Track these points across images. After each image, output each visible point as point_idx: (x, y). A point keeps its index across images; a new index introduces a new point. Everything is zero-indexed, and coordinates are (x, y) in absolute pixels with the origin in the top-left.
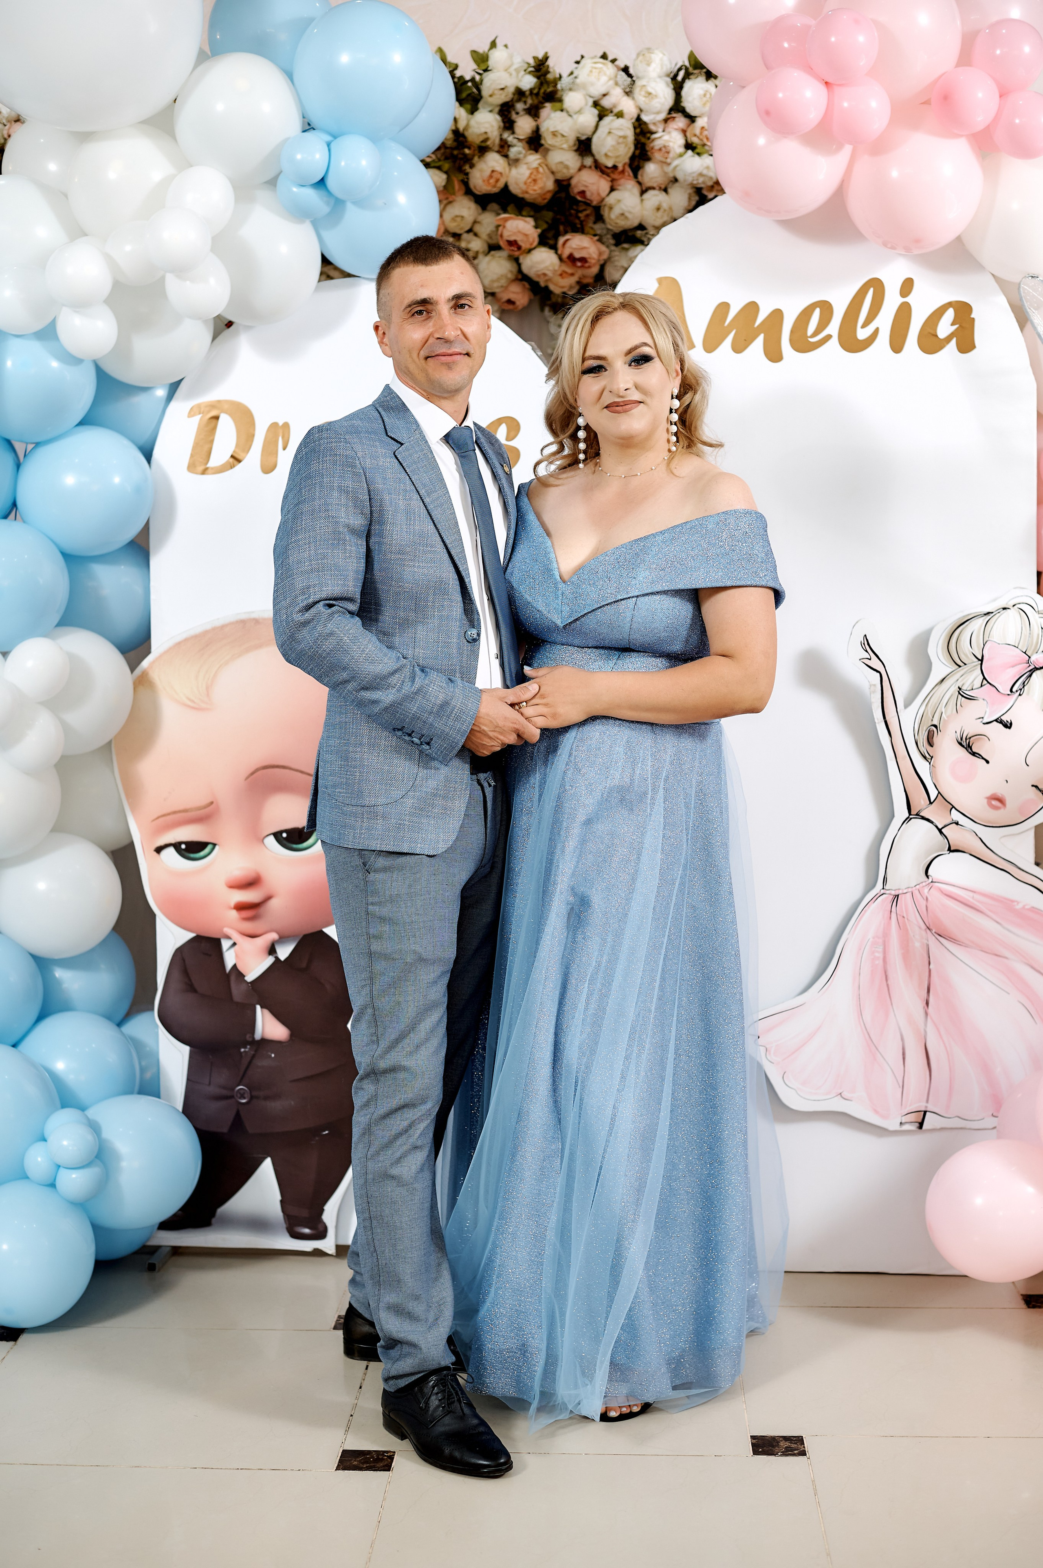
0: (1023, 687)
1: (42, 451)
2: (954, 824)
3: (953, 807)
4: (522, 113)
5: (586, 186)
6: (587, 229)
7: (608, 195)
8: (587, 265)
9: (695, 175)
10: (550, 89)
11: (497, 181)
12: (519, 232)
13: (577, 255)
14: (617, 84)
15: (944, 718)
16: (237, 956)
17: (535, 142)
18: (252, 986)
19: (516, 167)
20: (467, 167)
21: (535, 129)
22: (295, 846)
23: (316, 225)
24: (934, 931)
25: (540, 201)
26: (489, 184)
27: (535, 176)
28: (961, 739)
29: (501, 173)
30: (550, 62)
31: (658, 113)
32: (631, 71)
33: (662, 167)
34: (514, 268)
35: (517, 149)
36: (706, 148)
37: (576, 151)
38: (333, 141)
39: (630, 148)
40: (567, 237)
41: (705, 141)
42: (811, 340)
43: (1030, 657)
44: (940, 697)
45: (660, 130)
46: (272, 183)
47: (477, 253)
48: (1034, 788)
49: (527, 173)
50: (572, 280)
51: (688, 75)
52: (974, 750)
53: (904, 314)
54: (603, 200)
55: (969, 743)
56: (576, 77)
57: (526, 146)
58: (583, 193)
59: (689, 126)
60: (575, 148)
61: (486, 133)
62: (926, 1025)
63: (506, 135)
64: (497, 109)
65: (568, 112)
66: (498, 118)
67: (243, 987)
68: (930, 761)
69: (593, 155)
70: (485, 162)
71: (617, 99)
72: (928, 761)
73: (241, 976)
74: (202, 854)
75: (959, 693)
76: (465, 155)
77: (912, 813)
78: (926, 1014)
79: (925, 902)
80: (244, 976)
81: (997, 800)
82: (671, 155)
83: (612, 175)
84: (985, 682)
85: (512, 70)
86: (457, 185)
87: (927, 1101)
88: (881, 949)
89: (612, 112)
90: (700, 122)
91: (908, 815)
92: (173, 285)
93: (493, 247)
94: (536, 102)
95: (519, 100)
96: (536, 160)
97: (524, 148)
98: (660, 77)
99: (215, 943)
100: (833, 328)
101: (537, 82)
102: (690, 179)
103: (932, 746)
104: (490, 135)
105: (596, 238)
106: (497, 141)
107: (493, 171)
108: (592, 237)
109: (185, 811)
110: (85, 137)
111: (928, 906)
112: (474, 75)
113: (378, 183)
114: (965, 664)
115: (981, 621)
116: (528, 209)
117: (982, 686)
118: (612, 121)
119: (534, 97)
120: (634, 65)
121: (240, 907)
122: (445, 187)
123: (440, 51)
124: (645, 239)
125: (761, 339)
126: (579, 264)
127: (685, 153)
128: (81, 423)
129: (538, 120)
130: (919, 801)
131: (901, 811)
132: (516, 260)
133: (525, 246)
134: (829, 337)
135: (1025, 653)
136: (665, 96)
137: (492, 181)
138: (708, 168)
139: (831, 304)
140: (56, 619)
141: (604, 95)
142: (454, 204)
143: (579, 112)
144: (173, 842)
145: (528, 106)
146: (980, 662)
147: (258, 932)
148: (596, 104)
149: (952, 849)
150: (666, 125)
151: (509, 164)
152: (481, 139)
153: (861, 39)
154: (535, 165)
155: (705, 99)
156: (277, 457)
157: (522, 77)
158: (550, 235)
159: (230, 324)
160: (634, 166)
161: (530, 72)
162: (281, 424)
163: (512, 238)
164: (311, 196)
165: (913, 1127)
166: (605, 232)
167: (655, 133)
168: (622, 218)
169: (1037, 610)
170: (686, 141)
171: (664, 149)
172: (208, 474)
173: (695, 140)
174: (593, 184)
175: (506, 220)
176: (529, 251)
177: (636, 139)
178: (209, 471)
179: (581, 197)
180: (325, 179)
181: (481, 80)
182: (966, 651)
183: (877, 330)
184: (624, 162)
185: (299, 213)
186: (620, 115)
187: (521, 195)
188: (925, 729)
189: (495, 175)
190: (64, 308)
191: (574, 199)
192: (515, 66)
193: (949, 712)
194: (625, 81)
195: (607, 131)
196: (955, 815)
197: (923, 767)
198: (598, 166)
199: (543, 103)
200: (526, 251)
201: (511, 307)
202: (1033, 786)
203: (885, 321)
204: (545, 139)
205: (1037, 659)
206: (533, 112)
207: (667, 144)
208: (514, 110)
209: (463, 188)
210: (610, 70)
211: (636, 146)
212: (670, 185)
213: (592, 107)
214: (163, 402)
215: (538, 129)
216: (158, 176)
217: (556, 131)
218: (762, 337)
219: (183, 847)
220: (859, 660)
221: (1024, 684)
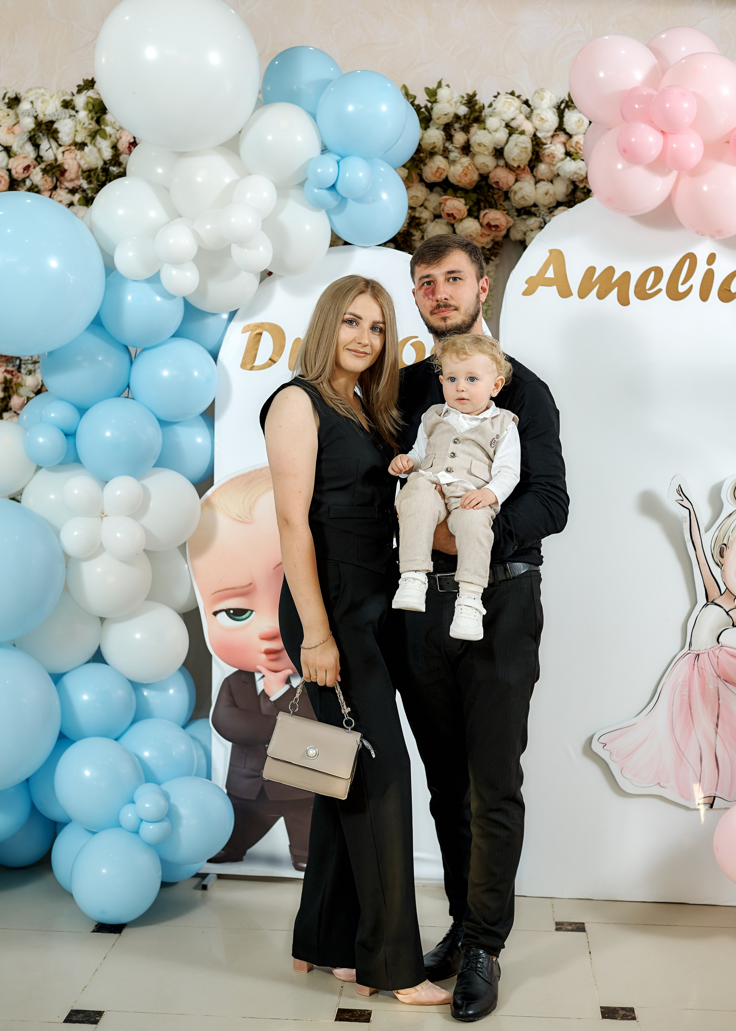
1: (146, 354)
4: (458, 130)
5: (499, 179)
6: (499, 206)
7: (514, 184)
8: (499, 229)
9: (571, 173)
10: (477, 114)
11: (441, 174)
12: (455, 208)
13: (493, 224)
14: (521, 112)
15: (731, 539)
16: (265, 684)
17: (466, 149)
18: (274, 704)
19: (453, 165)
20: (422, 166)
21: (466, 140)
23: (328, 212)
24: (722, 678)
25: (469, 188)
26: (436, 176)
27: (466, 171)
29: (444, 170)
30: (477, 98)
31: (548, 131)
32: (530, 102)
33: (550, 167)
36: (579, 154)
37: (493, 156)
38: (341, 160)
39: (529, 155)
40: (486, 211)
41: (578, 150)
42: (649, 292)
44: (728, 527)
45: (549, 142)
46: (302, 185)
47: (426, 220)
49: (461, 169)
50: (489, 239)
51: (567, 107)
53: (709, 276)
54: (510, 187)
56: (495, 109)
57: (461, 151)
58: (497, 183)
59: (568, 140)
60: (493, 154)
61: (434, 143)
62: (716, 740)
63: (447, 144)
64: (442, 127)
65: (488, 130)
66: (443, 133)
67: (269, 704)
68: (721, 567)
69: (504, 159)
70: (433, 162)
71: (521, 122)
72: (720, 567)
73: (267, 697)
74: (244, 617)
76: (421, 158)
77: (709, 601)
78: (716, 732)
79: (716, 659)
80: (269, 697)
82: (556, 159)
83: (516, 172)
85: (452, 102)
86: (414, 176)
87: (716, 790)
88: (687, 689)
89: (517, 130)
90: (575, 139)
91: (706, 602)
92: (236, 251)
93: (437, 216)
94: (467, 123)
95: (456, 122)
96: (467, 161)
97: (459, 153)
98: (549, 108)
99: (251, 675)
100: (663, 284)
101: (468, 111)
102: (568, 176)
103: (723, 558)
104: (437, 144)
105: (506, 212)
106: (442, 148)
107: (438, 168)
108: (503, 211)
109: (234, 588)
110: (182, 155)
111: (719, 662)
112: (427, 104)
113: (370, 187)
116: (461, 192)
118: (518, 137)
119: (467, 121)
120: (532, 100)
121: (268, 652)
122: (407, 178)
123: (405, 87)
124: (537, 213)
125: (615, 291)
126: (493, 229)
127: (565, 158)
128: (174, 336)
129: (469, 135)
130: (714, 593)
131: (702, 600)
132: (453, 225)
133: (458, 217)
134: (660, 290)
136: (552, 120)
137: (438, 174)
138: (580, 169)
139: (662, 269)
141: (513, 119)
142: (413, 188)
143: (496, 131)
144: (225, 608)
145: (462, 125)
147: (280, 669)
148: (507, 126)
149: (735, 625)
150: (553, 139)
151: (449, 163)
152: (431, 147)
153: (686, 105)
154: (466, 164)
155: (579, 124)
157: (459, 107)
158: (475, 209)
159: (271, 273)
160: (531, 166)
161: (464, 104)
163: (450, 212)
164: (326, 195)
165: (705, 806)
166: (511, 207)
167: (546, 144)
168: (523, 199)
170: (566, 150)
171: (552, 156)
172: (254, 370)
173: (572, 150)
174: (504, 177)
175: (446, 200)
176: (461, 220)
177: (533, 149)
178: (255, 368)
179: (496, 185)
180: (335, 185)
181: (432, 109)
183: (691, 287)
184: (524, 164)
185: (317, 205)
186: (522, 133)
187: (456, 184)
188: (718, 546)
189: (440, 171)
190: (165, 264)
191: (491, 186)
192: (455, 100)
193: (734, 536)
194: (527, 110)
195: (514, 143)
197: (716, 571)
198: (508, 166)
199: (471, 124)
200: (459, 220)
203: (697, 280)
204: (473, 148)
206: (465, 130)
207: (553, 152)
208: (453, 128)
209: (418, 178)
210: (517, 103)
211: (533, 153)
212: (555, 178)
213: (504, 127)
214: (225, 323)
215: (468, 141)
216: (228, 180)
217: (481, 143)
218: (616, 289)
219: (232, 612)
220: (676, 501)
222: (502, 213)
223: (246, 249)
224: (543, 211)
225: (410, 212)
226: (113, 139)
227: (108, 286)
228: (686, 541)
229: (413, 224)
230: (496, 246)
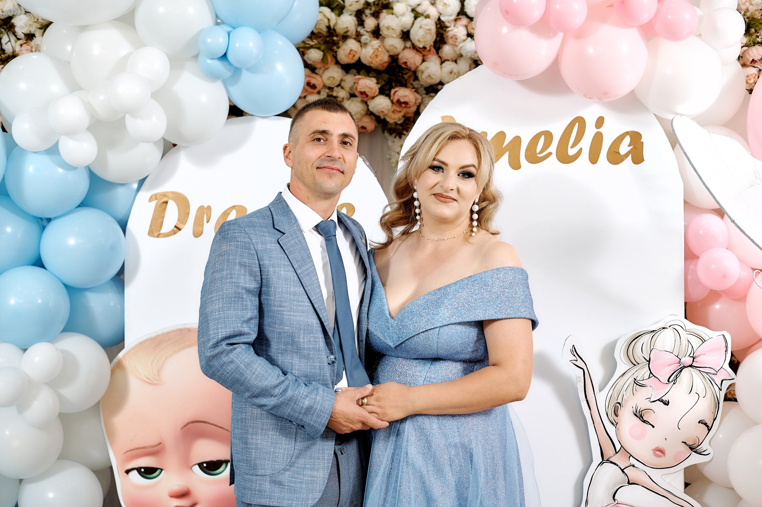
0: (677, 378)
2: (632, 466)
3: (631, 455)
4: (369, 16)
5: (407, 59)
6: (409, 85)
7: (421, 64)
8: (408, 106)
9: (472, 52)
10: (386, 2)
11: (354, 56)
12: (367, 86)
13: (402, 100)
15: (625, 398)
17: (376, 33)
19: (365, 48)
20: (335, 48)
21: (377, 25)
22: (211, 472)
23: (225, 83)
25: (380, 68)
26: (349, 58)
27: (377, 53)
28: (636, 412)
29: (356, 52)
31: (451, 15)
33: (453, 48)
34: (365, 108)
37: (401, 38)
38: (232, 31)
39: (433, 37)
40: (396, 89)
42: (539, 156)
43: (680, 360)
44: (622, 386)
45: (452, 26)
46: (196, 57)
47: (343, 99)
48: (684, 443)
49: (372, 51)
50: (400, 115)
52: (644, 419)
53: (598, 139)
54: (418, 67)
55: (641, 414)
57: (372, 35)
58: (405, 63)
59: (469, 23)
60: (401, 36)
61: (347, 28)
63: (359, 29)
64: (354, 14)
65: (396, 15)
66: (355, 19)
68: (616, 425)
69: (411, 41)
70: (347, 45)
71: (426, 7)
72: (614, 426)
74: (154, 475)
75: (635, 382)
76: (333, 41)
77: (604, 459)
81: (660, 451)
82: (458, 40)
83: (423, 52)
84: (651, 375)
86: (329, 58)
89: (423, 15)
90: (476, 21)
91: (602, 460)
92: (129, 121)
93: (352, 95)
94: (377, 9)
95: (367, 8)
96: (377, 43)
97: (370, 37)
100: (553, 148)
102: (469, 55)
103: (617, 417)
104: (349, 29)
105: (414, 90)
106: (354, 32)
107: (351, 50)
108: (411, 89)
109: (144, 448)
113: (262, 57)
114: (639, 364)
115: (649, 336)
116: (373, 72)
117: (649, 378)
118: (422, 20)
119: (376, 6)
122: (322, 59)
125: (507, 155)
126: (403, 105)
127: (467, 39)
128: (79, 206)
129: (379, 20)
130: (609, 451)
131: (597, 458)
132: (366, 103)
133: (370, 94)
134: (550, 154)
135: (677, 357)
136: (455, 5)
137: (351, 56)
139: (552, 133)
140: (62, 327)
141: (418, 5)
142: (329, 70)
143: (403, 15)
144: (136, 467)
145: (372, 12)
146: (648, 362)
148: (413, 10)
149: (630, 482)
150: (456, 23)
151: (361, 46)
152: (344, 31)
154: (376, 46)
155: (478, 7)
156: (203, 227)
158: (387, 88)
159: (175, 145)
160: (436, 47)
162: (205, 207)
163: (362, 90)
164: (218, 65)
166: (420, 86)
167: (449, 27)
168: (429, 78)
169: (685, 329)
170: (468, 32)
171: (455, 37)
172: (160, 237)
173: (472, 32)
174: (412, 58)
175: (359, 79)
176: (373, 98)
177: (437, 31)
178: (161, 235)
179: (405, 66)
180: (226, 54)
182: (639, 356)
183: (581, 150)
184: (430, 45)
185: (213, 76)
186: (427, 17)
187: (368, 65)
188: (612, 405)
189: (352, 52)
190: (63, 135)
191: (401, 66)
193: (628, 395)
195: (419, 26)
196: (633, 461)
198: (414, 47)
199: (381, 10)
200: (372, 98)
201: (364, 130)
202: (683, 442)
203: (586, 143)
204: (382, 31)
205: (685, 361)
206: (376, 15)
207: (456, 34)
208: (364, 14)
209: (334, 60)
211: (437, 36)
212: (458, 58)
213: (411, 12)
214: (134, 192)
215: (378, 25)
216: (124, 53)
217: (389, 27)
218: (507, 153)
219: (143, 470)
220: (570, 361)
221: (677, 377)
222: (411, 90)
223: (139, 119)
225: (328, 92)
228: (581, 400)
230: (407, 122)
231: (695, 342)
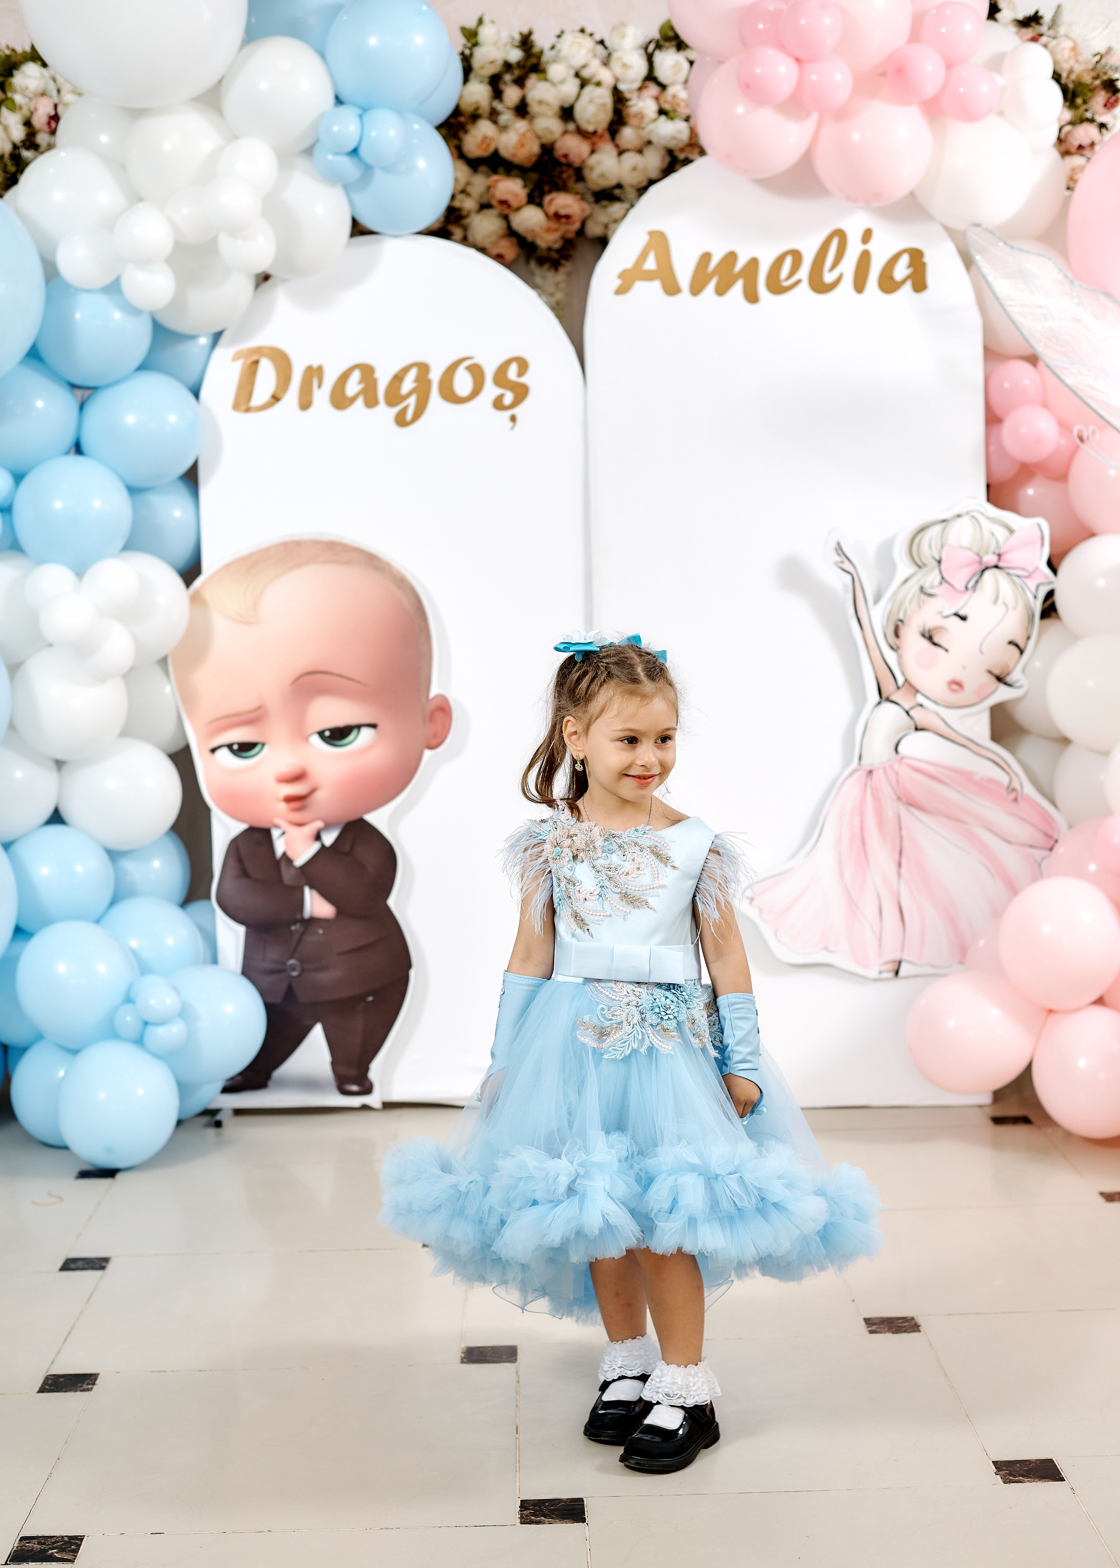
0: (976, 584)
2: (919, 706)
3: (918, 691)
4: (509, 83)
5: (568, 150)
6: (570, 188)
7: (589, 157)
8: (570, 221)
9: (668, 139)
10: (535, 61)
11: (489, 145)
12: (508, 192)
13: (563, 212)
14: (595, 56)
15: (908, 613)
16: (287, 844)
17: (522, 110)
18: (300, 871)
19: (505, 133)
20: (461, 134)
21: (522, 98)
22: (336, 743)
23: (347, 188)
24: (904, 801)
25: (528, 164)
26: (480, 148)
27: (523, 140)
28: (924, 631)
29: (492, 139)
30: (535, 37)
31: (633, 82)
32: (607, 43)
33: (637, 131)
34: (504, 225)
35: (506, 117)
36: (679, 112)
37: (560, 117)
38: (364, 114)
39: (608, 115)
40: (553, 195)
41: (677, 106)
42: (785, 284)
43: (981, 558)
44: (904, 595)
45: (635, 97)
47: (470, 211)
48: (988, 673)
49: (516, 138)
50: (557, 235)
51: (659, 46)
52: (934, 641)
53: (865, 259)
54: (585, 161)
55: (931, 634)
56: (559, 53)
57: (515, 113)
58: (565, 156)
59: (661, 93)
60: (560, 115)
61: (478, 102)
62: (899, 884)
63: (495, 104)
64: (487, 80)
65: (551, 82)
66: (488, 88)
67: (292, 871)
68: (896, 651)
69: (575, 122)
70: (477, 129)
71: (595, 69)
73: (290, 862)
74: (253, 753)
75: (921, 591)
76: (460, 123)
77: (883, 698)
78: (899, 874)
79: (896, 776)
80: (293, 862)
81: (956, 685)
82: (646, 120)
83: (592, 139)
84: (943, 581)
85: (500, 45)
87: (902, 950)
88: (858, 818)
89: (591, 80)
90: (671, 91)
91: (878, 699)
92: (226, 244)
93: (485, 206)
94: (522, 72)
95: (507, 72)
96: (524, 126)
97: (513, 116)
98: (634, 50)
99: (266, 833)
100: (804, 273)
101: (523, 55)
102: (664, 142)
103: (899, 638)
104: (481, 104)
105: (579, 196)
106: (488, 109)
107: (485, 137)
108: (574, 195)
109: (236, 715)
110: (139, 113)
111: (899, 779)
112: (464, 50)
113: (403, 151)
114: (926, 566)
115: (938, 528)
116: (517, 170)
117: (940, 585)
118: (592, 90)
119: (521, 70)
120: (610, 39)
121: (289, 799)
124: (622, 197)
125: (740, 283)
126: (563, 220)
127: (659, 118)
128: (140, 369)
129: (525, 90)
130: (889, 687)
132: (506, 218)
133: (514, 203)
134: (799, 282)
135: (977, 554)
136: (639, 67)
137: (484, 146)
138: (680, 132)
139: (801, 252)
140: (121, 543)
141: (584, 67)
143: (562, 82)
144: (226, 743)
145: (515, 76)
146: (938, 563)
147: (305, 821)
148: (577, 75)
149: (918, 728)
150: (641, 93)
151: (499, 130)
152: (474, 108)
153: (827, 21)
154: (522, 130)
155: (675, 70)
156: (312, 395)
157: (510, 51)
158: (537, 194)
159: (269, 277)
160: (612, 131)
161: (517, 47)
162: (315, 367)
163: (502, 198)
164: (345, 163)
165: (891, 975)
166: (586, 190)
167: (631, 100)
168: (602, 178)
169: (986, 517)
170: (659, 107)
171: (640, 116)
172: (251, 412)
173: (667, 107)
174: (575, 147)
175: (497, 181)
176: (518, 209)
177: (614, 107)
178: (252, 409)
179: (564, 159)
180: (358, 149)
181: (471, 55)
182: (926, 554)
183: (841, 274)
184: (603, 127)
185: (332, 178)
186: (598, 84)
187: (509, 159)
188: (892, 623)
189: (487, 141)
190: (128, 266)
191: (558, 161)
192: (504, 41)
193: (912, 608)
194: (603, 53)
195: (588, 99)
196: (920, 699)
197: (891, 657)
198: (581, 132)
199: (528, 74)
200: (515, 209)
201: (501, 260)
202: (986, 671)
203: (848, 265)
204: (531, 107)
205: (987, 560)
206: (519, 83)
207: (640, 110)
208: (503, 80)
209: (460, 152)
210: (588, 43)
211: (614, 113)
212: (645, 147)
213: (574, 77)
214: (207, 350)
216: (209, 147)
217: (541, 100)
218: (741, 281)
219: (236, 747)
220: (833, 564)
221: (977, 582)
222: (575, 198)
223: (240, 240)
224: (631, 193)
225: (449, 202)
226: (25, 112)
227: (49, 300)
229: (452, 218)
231: (1001, 533)
